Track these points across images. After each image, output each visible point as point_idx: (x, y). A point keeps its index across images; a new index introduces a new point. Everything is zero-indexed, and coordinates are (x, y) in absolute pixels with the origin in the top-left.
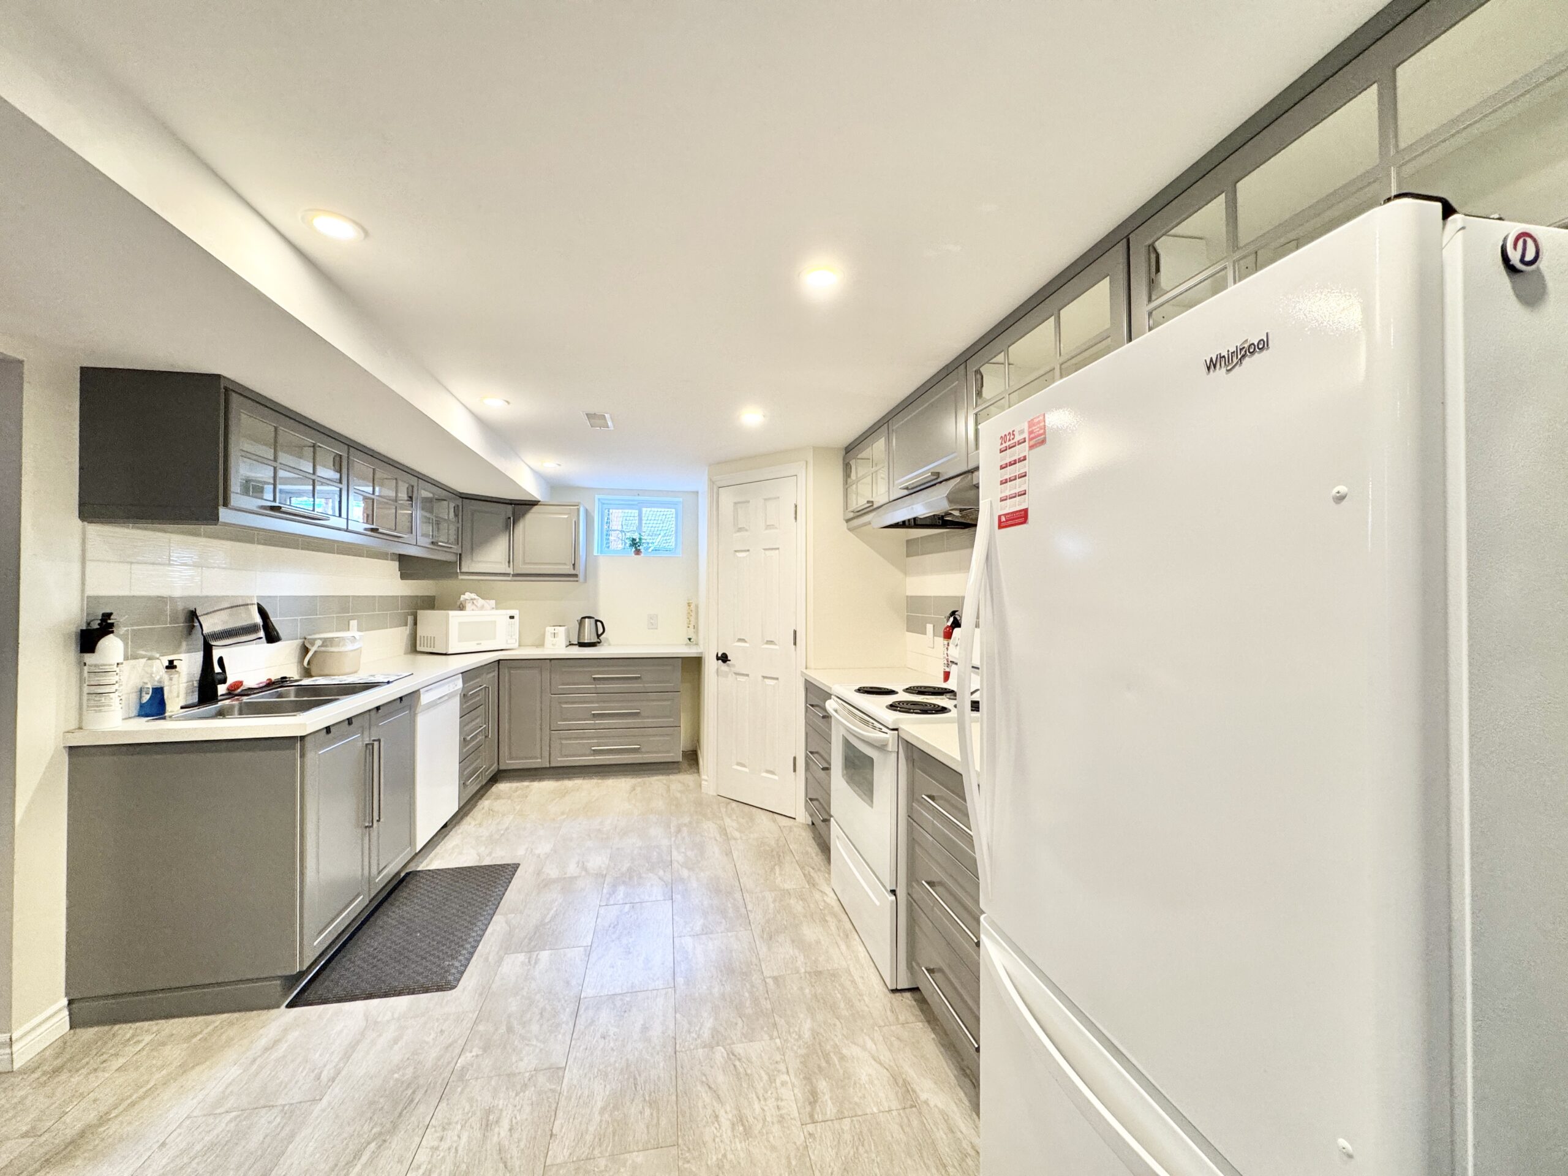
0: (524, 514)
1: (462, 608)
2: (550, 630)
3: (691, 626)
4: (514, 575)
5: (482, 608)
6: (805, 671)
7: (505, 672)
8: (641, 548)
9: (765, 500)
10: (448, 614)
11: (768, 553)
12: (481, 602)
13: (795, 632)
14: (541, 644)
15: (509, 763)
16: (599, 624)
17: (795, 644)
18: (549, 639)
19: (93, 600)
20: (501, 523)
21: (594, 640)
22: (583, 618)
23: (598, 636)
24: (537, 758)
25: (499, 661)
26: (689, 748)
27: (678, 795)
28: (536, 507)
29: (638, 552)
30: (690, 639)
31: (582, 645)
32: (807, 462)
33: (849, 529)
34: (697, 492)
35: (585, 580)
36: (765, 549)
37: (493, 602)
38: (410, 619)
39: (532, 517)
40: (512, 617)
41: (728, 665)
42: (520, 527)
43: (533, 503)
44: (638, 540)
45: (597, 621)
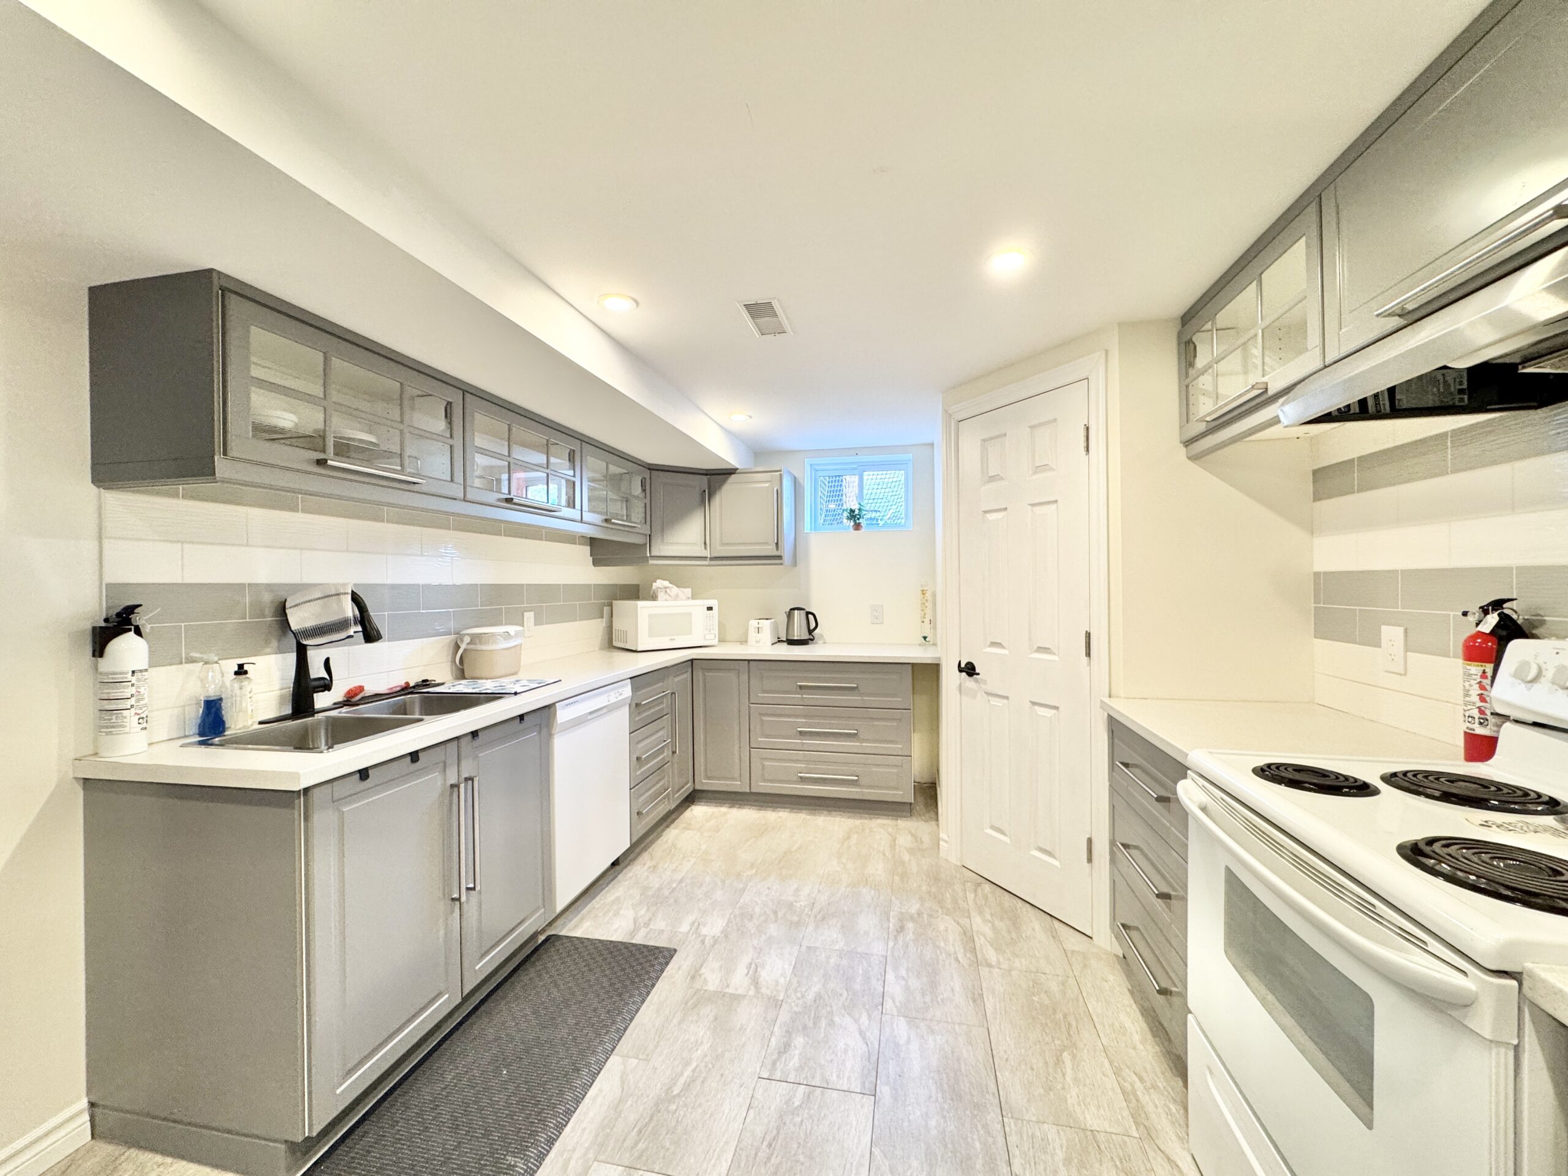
0: (720, 486)
1: (654, 598)
2: (753, 623)
3: (927, 621)
4: (712, 559)
5: (677, 597)
6: (1107, 700)
7: (699, 675)
8: (861, 520)
9: (1031, 427)
10: (636, 606)
11: (1038, 510)
12: (675, 590)
13: (1088, 635)
14: (744, 641)
15: (703, 783)
16: (811, 617)
17: (1088, 654)
18: (752, 635)
19: (113, 589)
20: (698, 498)
21: (805, 636)
22: (791, 609)
23: (810, 632)
24: (734, 779)
25: (692, 661)
26: (925, 778)
27: (906, 857)
28: (733, 476)
29: (857, 527)
30: (925, 638)
31: (791, 642)
32: (1107, 352)
33: (1189, 458)
34: (932, 445)
35: (795, 563)
36: (1033, 505)
37: (688, 591)
38: (606, 609)
39: (729, 490)
40: (710, 609)
41: (977, 681)
42: (717, 500)
43: (730, 472)
44: (857, 512)
45: (808, 613)
